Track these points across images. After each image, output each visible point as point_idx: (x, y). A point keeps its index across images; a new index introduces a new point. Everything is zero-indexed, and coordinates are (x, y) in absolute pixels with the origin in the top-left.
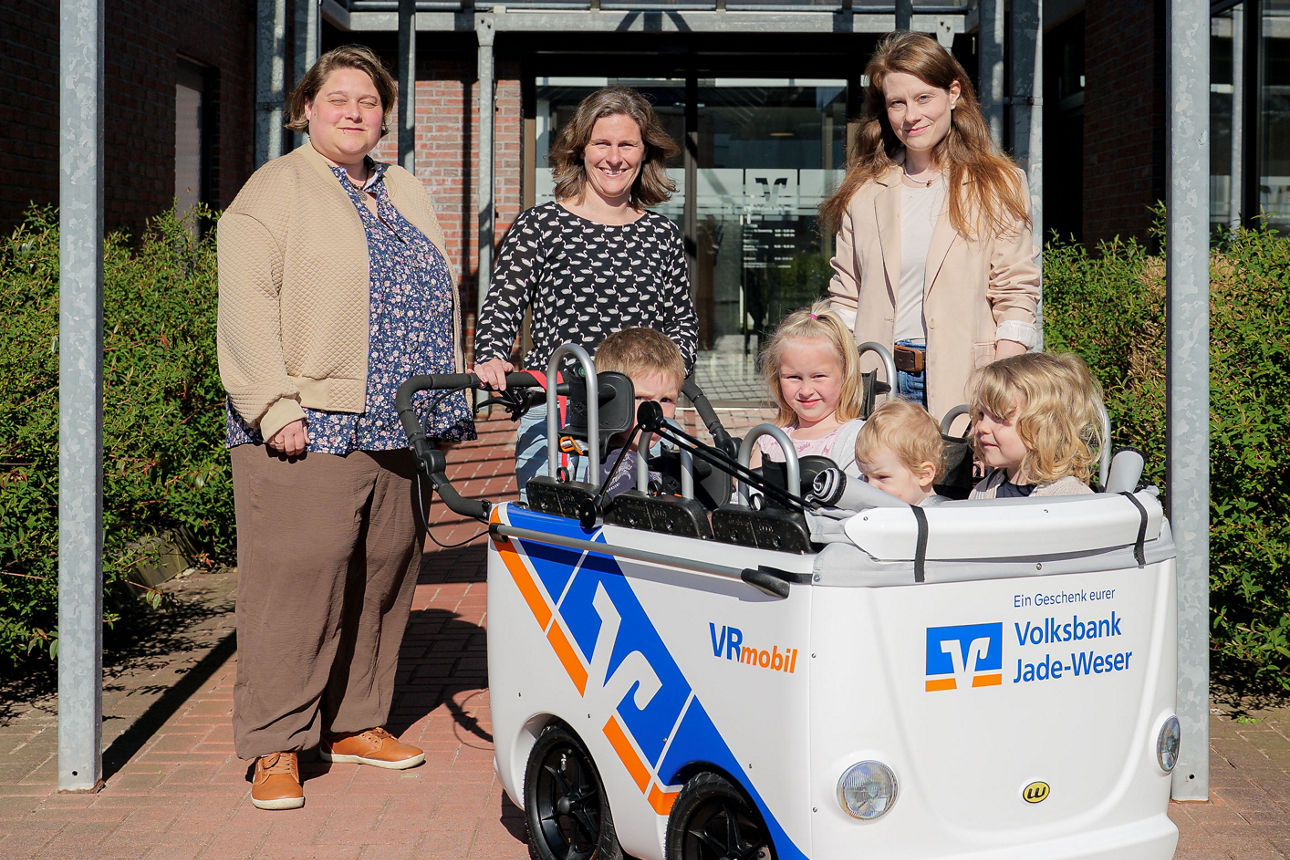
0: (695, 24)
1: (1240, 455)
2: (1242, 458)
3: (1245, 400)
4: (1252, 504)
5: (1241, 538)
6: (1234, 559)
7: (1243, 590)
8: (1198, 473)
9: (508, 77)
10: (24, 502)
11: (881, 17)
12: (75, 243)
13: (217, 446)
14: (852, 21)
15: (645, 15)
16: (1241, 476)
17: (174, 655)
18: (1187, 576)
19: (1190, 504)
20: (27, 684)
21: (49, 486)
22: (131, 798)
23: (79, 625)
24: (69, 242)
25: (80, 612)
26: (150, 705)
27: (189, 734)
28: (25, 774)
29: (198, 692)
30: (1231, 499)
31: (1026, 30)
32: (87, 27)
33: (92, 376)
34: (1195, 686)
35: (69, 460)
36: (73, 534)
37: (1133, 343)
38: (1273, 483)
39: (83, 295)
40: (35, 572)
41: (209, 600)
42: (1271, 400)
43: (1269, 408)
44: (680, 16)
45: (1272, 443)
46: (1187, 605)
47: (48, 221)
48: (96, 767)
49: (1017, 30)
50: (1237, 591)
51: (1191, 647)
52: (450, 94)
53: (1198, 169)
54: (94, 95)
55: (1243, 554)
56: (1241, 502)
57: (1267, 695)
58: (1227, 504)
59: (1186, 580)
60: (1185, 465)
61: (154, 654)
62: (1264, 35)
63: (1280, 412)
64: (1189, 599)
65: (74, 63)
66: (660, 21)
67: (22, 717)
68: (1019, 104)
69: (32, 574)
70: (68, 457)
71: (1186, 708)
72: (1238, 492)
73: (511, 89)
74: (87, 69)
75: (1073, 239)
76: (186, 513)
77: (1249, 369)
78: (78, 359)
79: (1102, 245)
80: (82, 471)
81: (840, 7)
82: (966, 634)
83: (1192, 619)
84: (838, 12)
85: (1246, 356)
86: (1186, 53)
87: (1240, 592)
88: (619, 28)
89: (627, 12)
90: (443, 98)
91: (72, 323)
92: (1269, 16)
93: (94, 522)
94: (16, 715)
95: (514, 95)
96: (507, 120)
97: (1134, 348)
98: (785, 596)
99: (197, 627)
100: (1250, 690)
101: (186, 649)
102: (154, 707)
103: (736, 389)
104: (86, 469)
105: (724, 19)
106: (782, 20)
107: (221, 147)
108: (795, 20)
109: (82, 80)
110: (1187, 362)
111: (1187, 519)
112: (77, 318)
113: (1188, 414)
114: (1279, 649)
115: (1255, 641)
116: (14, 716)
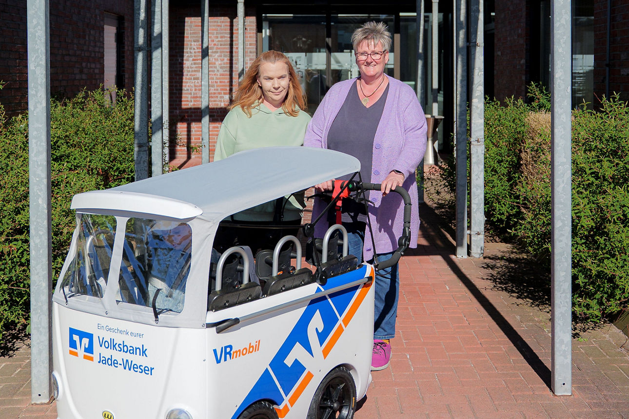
1: (579, 220)
2: (580, 223)
8: (566, 244)
9: (250, 15)
12: (36, 143)
16: (579, 230)
19: (563, 258)
23: (40, 324)
24: (33, 143)
28: (18, 391)
31: (475, 14)
32: (41, 40)
33: (45, 206)
34: (565, 342)
35: (35, 247)
36: (38, 281)
46: (561, 305)
48: (50, 391)
49: (472, 13)
53: (566, 104)
56: (578, 240)
59: (562, 294)
64: (562, 303)
65: (34, 57)
68: (473, 46)
70: (34, 245)
71: (561, 353)
73: (252, 20)
78: (38, 199)
80: (41, 252)
83: (563, 312)
91: (35, 181)
93: (47, 276)
95: (253, 22)
96: (250, 33)
97: (523, 151)
109: (39, 65)
111: (561, 265)
112: (38, 179)
113: (562, 218)
114: (596, 313)
115: (585, 306)
116: (16, 350)
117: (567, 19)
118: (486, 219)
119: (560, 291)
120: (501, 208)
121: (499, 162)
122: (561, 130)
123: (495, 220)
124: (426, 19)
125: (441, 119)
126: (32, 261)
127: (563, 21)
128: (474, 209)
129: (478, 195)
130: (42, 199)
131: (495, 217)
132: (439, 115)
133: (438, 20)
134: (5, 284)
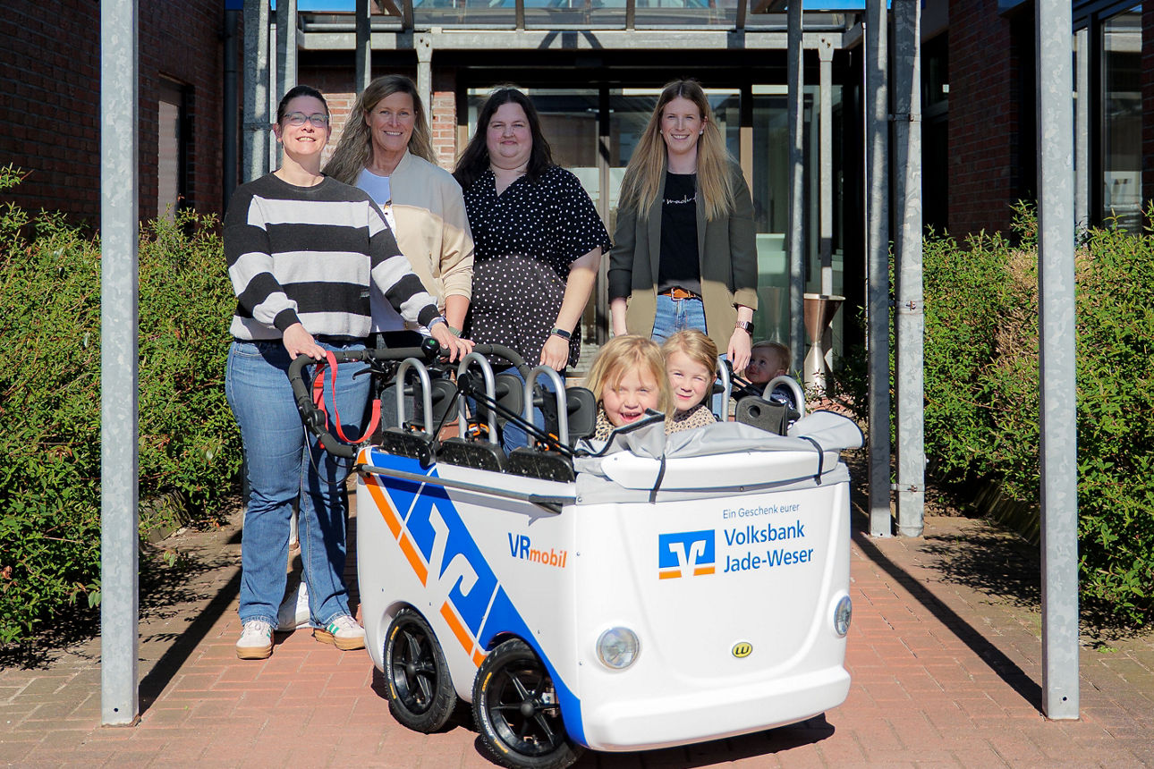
0: (606, 42)
1: (1098, 422)
2: (1101, 424)
3: (1102, 375)
4: (1109, 465)
5: (1099, 493)
6: (1092, 512)
7: (1101, 538)
8: (1067, 442)
9: (444, 89)
10: (61, 475)
11: (770, 35)
12: (115, 256)
13: (206, 421)
14: (744, 39)
15: (563, 35)
16: (1098, 439)
17: (180, 605)
18: (1058, 529)
19: (1061, 468)
20: (57, 633)
21: (81, 462)
22: (165, 730)
23: (119, 582)
25: (120, 572)
26: (167, 650)
27: (206, 674)
28: (70, 711)
29: (207, 637)
30: (1091, 459)
31: (906, 57)
32: (124, 72)
33: (130, 369)
34: (1066, 623)
35: (110, 442)
36: (114, 505)
37: (1000, 324)
38: (1125, 447)
39: (121, 301)
40: (69, 536)
41: (203, 556)
42: (1124, 375)
43: (1123, 381)
44: (593, 35)
45: (1125, 412)
46: (1059, 554)
47: (56, 225)
48: (134, 705)
49: (898, 57)
50: (1097, 539)
51: (1063, 589)
53: (1064, 186)
54: (130, 130)
55: (1101, 507)
56: (1098, 462)
57: (1122, 627)
58: (1088, 464)
59: (1059, 532)
60: (1057, 436)
61: (163, 604)
62: (1106, 48)
63: (1130, 385)
64: (1061, 549)
65: (114, 104)
66: (577, 40)
67: (59, 661)
68: (900, 121)
69: (67, 538)
70: (109, 439)
71: (1059, 641)
72: (1096, 453)
73: (447, 99)
74: (125, 108)
75: (946, 234)
76: (182, 481)
77: (1105, 349)
78: (118, 355)
79: (970, 239)
80: (121, 450)
81: (734, 27)
82: (688, 539)
83: (1063, 566)
84: (731, 31)
85: (1103, 337)
86: (1053, 90)
87: (1099, 540)
88: (541, 46)
89: (548, 32)
91: (112, 324)
92: (1110, 32)
93: (132, 494)
94: (55, 659)
95: (449, 104)
96: (442, 127)
97: (1001, 328)
98: (560, 513)
99: (195, 581)
100: (1107, 623)
101: (190, 600)
102: (171, 650)
104: (125, 450)
105: (633, 38)
106: (683, 38)
107: (196, 154)
108: (696, 38)
109: (120, 117)
110: (1057, 348)
111: (1058, 481)
112: (117, 320)
113: (1059, 393)
114: (1134, 590)
115: (1113, 581)
116: (52, 660)
117: (1065, 33)
118: (928, 461)
119: (1056, 528)
120: (958, 446)
121: (955, 354)
122: (1055, 234)
123: (947, 470)
124: (807, 101)
125: (840, 302)
126: (106, 468)
127: (1058, 38)
128: (904, 440)
129: (912, 413)
130: (125, 355)
131: (946, 465)
132: (833, 294)
133: (833, 99)
134: (37, 532)
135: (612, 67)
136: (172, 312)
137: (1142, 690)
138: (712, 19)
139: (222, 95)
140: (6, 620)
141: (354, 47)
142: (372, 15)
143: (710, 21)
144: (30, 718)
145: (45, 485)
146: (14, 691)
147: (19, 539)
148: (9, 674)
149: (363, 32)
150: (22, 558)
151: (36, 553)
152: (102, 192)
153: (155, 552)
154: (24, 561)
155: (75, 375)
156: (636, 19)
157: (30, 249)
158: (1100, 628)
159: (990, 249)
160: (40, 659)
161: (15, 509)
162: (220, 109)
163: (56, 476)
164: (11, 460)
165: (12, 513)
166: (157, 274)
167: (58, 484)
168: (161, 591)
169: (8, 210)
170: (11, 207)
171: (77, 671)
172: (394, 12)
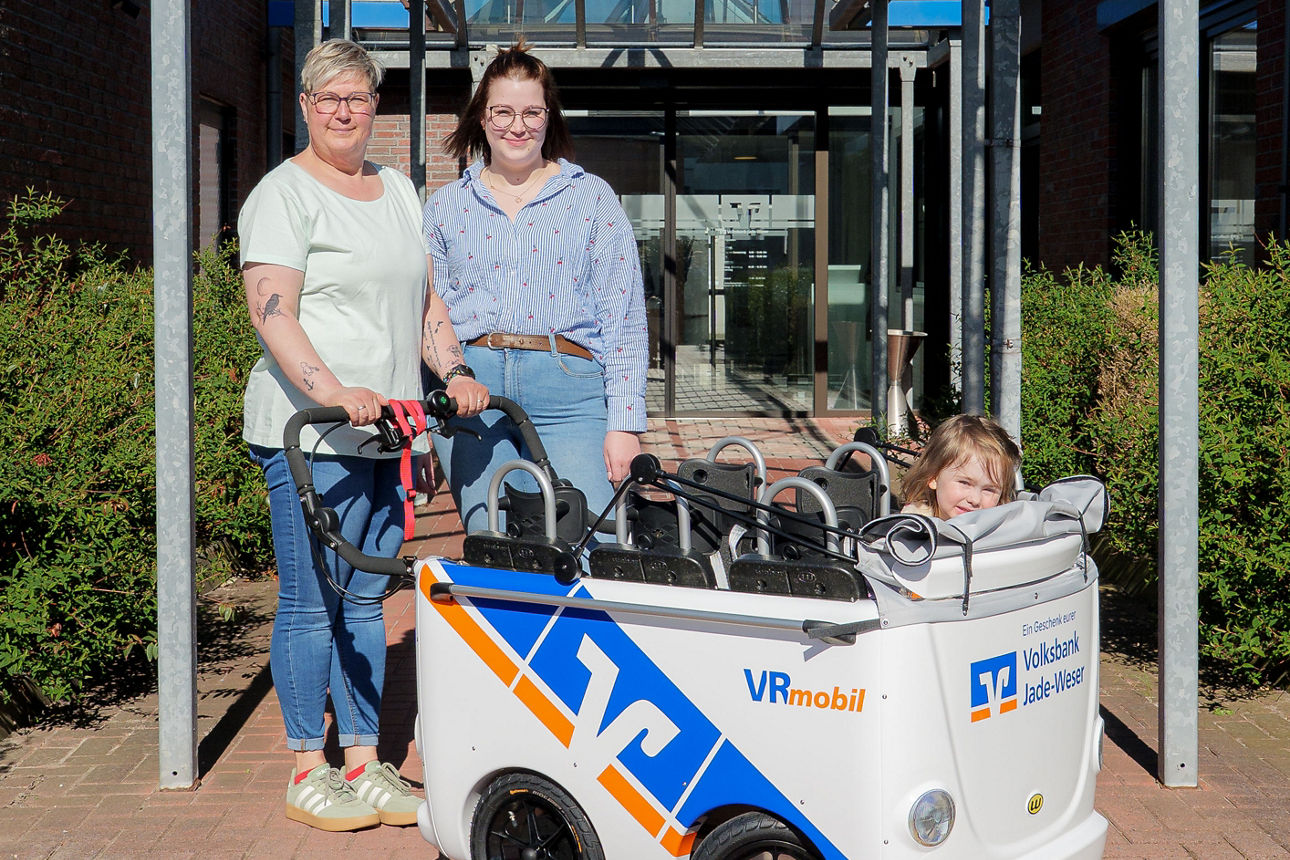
0: (676, 60)
1: (1219, 472)
2: (1222, 475)
3: (1220, 421)
4: (1228, 516)
5: (1215, 546)
6: (1210, 566)
7: (1219, 594)
8: (1188, 493)
10: (111, 524)
12: (168, 293)
14: (822, 57)
15: (629, 52)
16: (1218, 490)
17: (237, 660)
18: (1177, 586)
19: (1181, 520)
20: (109, 689)
21: (132, 510)
22: (227, 795)
23: (177, 640)
24: (163, 292)
25: (178, 628)
26: (227, 708)
27: (267, 734)
28: (125, 773)
30: (1210, 511)
31: (1005, 78)
32: (176, 95)
33: (186, 413)
34: (1185, 685)
35: (166, 490)
36: (171, 557)
37: (1102, 364)
38: (1245, 497)
39: (177, 340)
40: (119, 587)
41: (259, 608)
42: (1246, 422)
43: (1244, 429)
44: (661, 52)
45: (1246, 461)
46: (1178, 612)
47: (95, 257)
48: (194, 768)
49: (996, 77)
50: (1213, 595)
51: (1182, 650)
52: (445, 126)
53: (1189, 219)
54: (184, 157)
55: (1218, 562)
56: (1218, 515)
57: (1238, 688)
58: (1206, 516)
59: (1178, 589)
60: (1177, 486)
61: (219, 659)
62: (1215, 69)
63: (1252, 433)
64: (1180, 607)
65: (165, 129)
66: (644, 57)
67: (111, 720)
68: (999, 146)
69: (117, 589)
70: (164, 488)
71: (1178, 704)
72: (1215, 505)
74: (178, 134)
75: (1043, 267)
76: (232, 527)
77: (1222, 394)
78: (172, 399)
79: (1068, 272)
80: (178, 500)
81: (810, 43)
83: (1183, 625)
84: (808, 48)
85: (1221, 381)
86: (1177, 115)
87: (1217, 596)
88: (604, 64)
89: (612, 49)
90: (438, 131)
91: (166, 366)
92: (1219, 50)
93: (189, 546)
94: (106, 718)
97: (1103, 369)
98: (853, 643)
99: (253, 634)
100: (1223, 683)
101: (248, 655)
102: (232, 710)
103: (709, 399)
104: (181, 498)
105: (701, 55)
106: (756, 57)
107: (239, 180)
108: (769, 57)
109: (173, 143)
110: (1178, 394)
111: (1178, 534)
112: (171, 361)
113: (1180, 441)
114: (1254, 649)
115: (1230, 641)
116: (104, 719)
117: (1191, 54)
119: (1175, 585)
121: (1053, 396)
122: (1177, 270)
125: (921, 338)
126: (161, 518)
127: (1183, 59)
130: (180, 399)
132: (915, 330)
133: (915, 122)
134: (86, 583)
135: (679, 87)
136: (219, 350)
137: (1263, 756)
138: (786, 36)
139: (265, 117)
140: (55, 677)
141: (407, 65)
142: (427, 31)
143: (783, 38)
144: (84, 782)
145: (93, 535)
146: (65, 752)
147: (67, 592)
148: (59, 734)
149: (418, 49)
150: (71, 611)
151: (86, 606)
152: (154, 224)
153: (209, 603)
154: (74, 614)
155: (122, 418)
156: (705, 36)
157: (74, 284)
158: (1214, 689)
159: (1090, 284)
160: (93, 718)
161: (62, 560)
162: (263, 131)
163: (106, 524)
164: (58, 508)
165: (59, 565)
166: (202, 309)
167: (108, 534)
168: (217, 645)
169: (49, 243)
170: (52, 239)
171: (130, 731)
172: (448, 29)
